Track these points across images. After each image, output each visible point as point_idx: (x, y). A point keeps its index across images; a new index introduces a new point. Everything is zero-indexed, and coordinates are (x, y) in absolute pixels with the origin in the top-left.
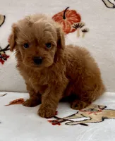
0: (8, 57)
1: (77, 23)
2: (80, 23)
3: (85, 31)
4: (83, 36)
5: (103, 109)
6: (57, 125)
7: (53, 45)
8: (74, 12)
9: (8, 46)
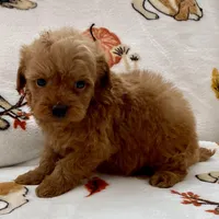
2: (122, 46)
3: (134, 59)
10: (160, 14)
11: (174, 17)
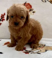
0: (1, 24)
1: (30, 9)
2: (31, 9)
3: (34, 12)
4: (33, 14)
5: (44, 46)
6: (27, 54)
7: (24, 18)
8: (29, 4)
9: (1, 19)
10: (47, 1)
11: (50, 2)
